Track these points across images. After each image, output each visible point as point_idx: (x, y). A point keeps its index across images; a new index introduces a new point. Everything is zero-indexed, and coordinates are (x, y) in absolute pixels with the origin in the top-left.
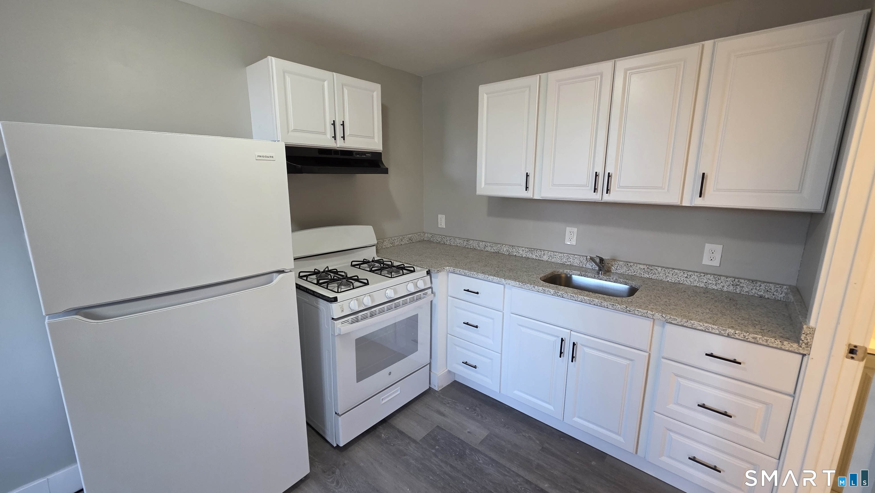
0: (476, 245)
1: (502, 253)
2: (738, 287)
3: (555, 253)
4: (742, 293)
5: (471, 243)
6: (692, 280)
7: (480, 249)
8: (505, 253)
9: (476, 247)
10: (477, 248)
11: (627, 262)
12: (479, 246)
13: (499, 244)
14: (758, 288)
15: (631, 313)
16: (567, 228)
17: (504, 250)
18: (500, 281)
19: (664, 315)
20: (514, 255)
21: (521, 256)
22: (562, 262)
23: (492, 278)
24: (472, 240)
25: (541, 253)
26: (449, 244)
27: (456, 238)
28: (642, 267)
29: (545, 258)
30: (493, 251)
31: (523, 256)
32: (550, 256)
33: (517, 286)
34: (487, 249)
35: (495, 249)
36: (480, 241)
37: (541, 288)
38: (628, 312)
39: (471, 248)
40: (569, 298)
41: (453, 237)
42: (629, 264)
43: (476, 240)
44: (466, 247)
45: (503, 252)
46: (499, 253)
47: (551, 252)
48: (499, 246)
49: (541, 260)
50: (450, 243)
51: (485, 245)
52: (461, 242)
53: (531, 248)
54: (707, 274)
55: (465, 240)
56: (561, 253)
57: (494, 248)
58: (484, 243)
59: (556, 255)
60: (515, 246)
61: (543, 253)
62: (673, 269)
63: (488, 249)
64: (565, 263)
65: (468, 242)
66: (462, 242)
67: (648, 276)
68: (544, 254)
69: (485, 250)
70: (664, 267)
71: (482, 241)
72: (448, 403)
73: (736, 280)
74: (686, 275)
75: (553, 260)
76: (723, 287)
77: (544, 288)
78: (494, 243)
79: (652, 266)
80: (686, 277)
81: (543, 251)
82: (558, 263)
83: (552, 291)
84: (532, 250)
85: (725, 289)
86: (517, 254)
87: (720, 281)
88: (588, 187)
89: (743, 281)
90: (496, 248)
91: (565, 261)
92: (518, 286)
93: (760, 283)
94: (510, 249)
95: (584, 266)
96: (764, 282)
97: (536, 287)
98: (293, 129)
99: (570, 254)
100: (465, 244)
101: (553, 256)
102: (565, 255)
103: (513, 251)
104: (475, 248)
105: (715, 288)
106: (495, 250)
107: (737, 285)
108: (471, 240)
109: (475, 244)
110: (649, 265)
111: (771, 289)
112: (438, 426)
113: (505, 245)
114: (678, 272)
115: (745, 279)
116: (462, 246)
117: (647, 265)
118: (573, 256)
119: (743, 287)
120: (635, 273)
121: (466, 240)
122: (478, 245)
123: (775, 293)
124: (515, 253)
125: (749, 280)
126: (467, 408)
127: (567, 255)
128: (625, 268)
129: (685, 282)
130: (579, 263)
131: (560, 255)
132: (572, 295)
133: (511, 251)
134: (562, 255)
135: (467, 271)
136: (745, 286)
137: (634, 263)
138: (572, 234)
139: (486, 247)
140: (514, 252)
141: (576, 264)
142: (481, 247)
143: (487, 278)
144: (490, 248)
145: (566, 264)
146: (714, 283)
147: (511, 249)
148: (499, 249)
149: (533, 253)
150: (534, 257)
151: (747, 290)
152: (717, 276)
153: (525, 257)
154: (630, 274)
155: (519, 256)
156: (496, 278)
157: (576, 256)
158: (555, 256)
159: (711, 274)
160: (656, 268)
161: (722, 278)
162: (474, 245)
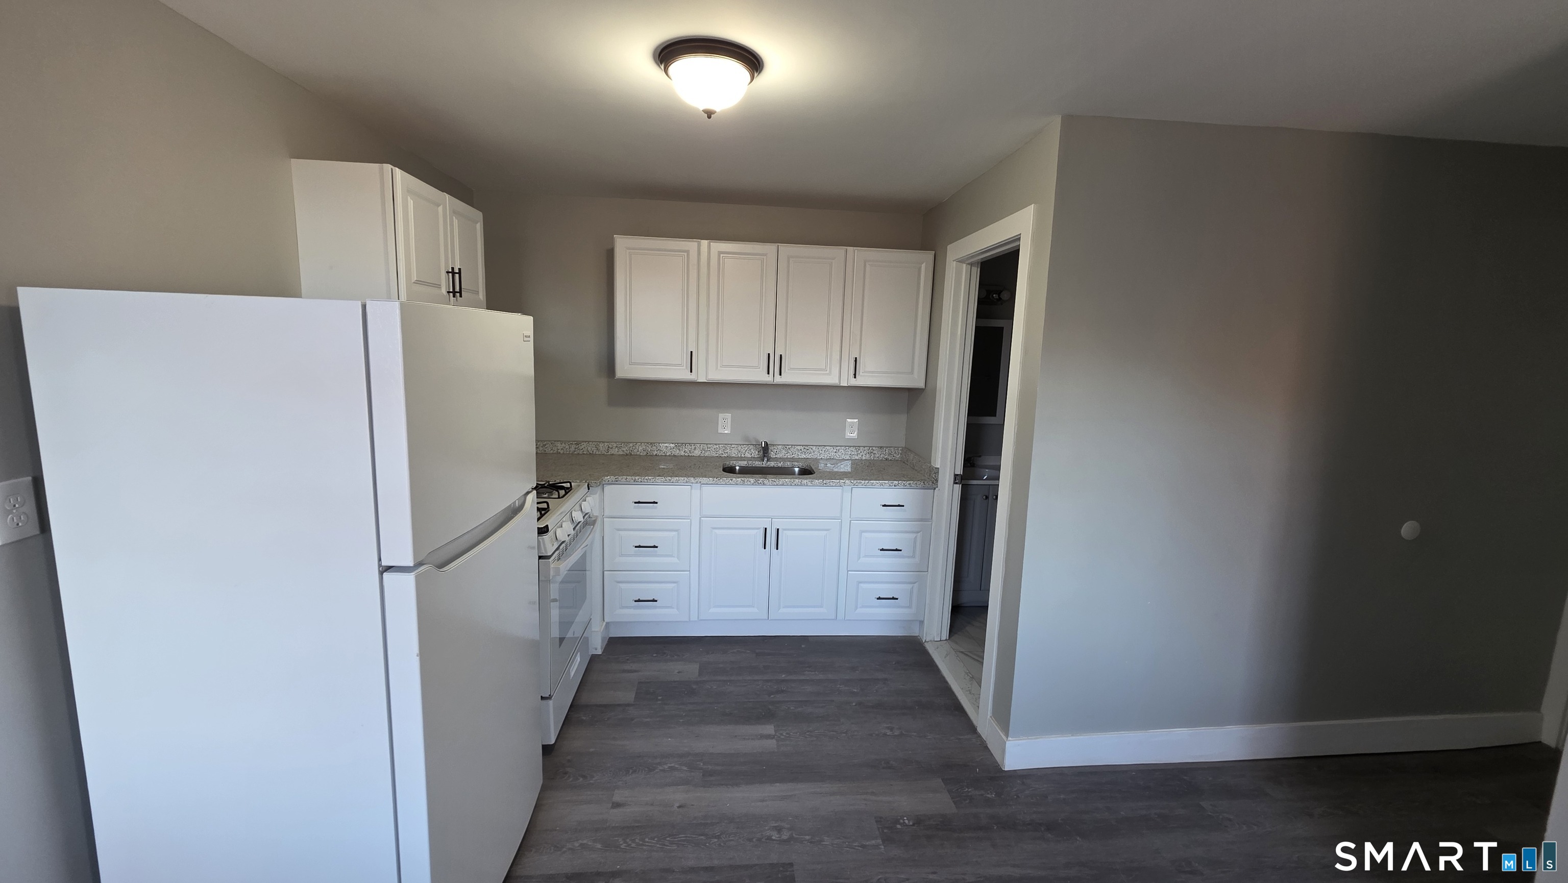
0: (593, 449)
1: (636, 455)
2: (872, 454)
3: (709, 445)
4: (875, 459)
5: (583, 446)
6: (840, 454)
7: (600, 453)
8: (641, 454)
9: (593, 452)
10: (595, 452)
11: (785, 445)
12: (597, 449)
13: (631, 443)
14: (884, 453)
15: (827, 485)
16: (720, 414)
17: (640, 449)
18: (688, 480)
19: (852, 481)
20: (655, 454)
21: (664, 454)
22: (717, 455)
23: (677, 479)
24: (585, 442)
25: (691, 447)
26: (543, 452)
27: (555, 441)
28: (799, 448)
29: (697, 453)
30: (621, 453)
31: (667, 454)
32: (703, 449)
33: (710, 482)
34: (611, 452)
35: (625, 450)
36: (600, 442)
37: (740, 479)
38: (825, 485)
39: (584, 454)
40: (771, 484)
41: (549, 441)
42: (788, 447)
43: (593, 442)
44: (575, 453)
45: (638, 453)
46: (631, 455)
47: (704, 445)
48: (631, 445)
49: (691, 456)
50: (545, 451)
51: (609, 447)
52: (566, 447)
53: (678, 443)
54: (851, 447)
55: (572, 444)
56: (716, 444)
57: (623, 449)
58: (606, 444)
59: (710, 448)
60: (655, 443)
61: (693, 447)
62: (825, 446)
63: (615, 451)
64: (721, 455)
65: (578, 446)
66: (568, 447)
67: (805, 456)
68: (695, 448)
69: (609, 453)
70: (817, 446)
71: (603, 442)
72: (628, 660)
73: (871, 448)
74: (835, 451)
75: (706, 454)
76: (862, 456)
77: (743, 479)
78: (623, 442)
79: (807, 446)
80: (836, 452)
81: (693, 445)
82: (713, 457)
83: (752, 480)
84: (678, 445)
85: (864, 458)
86: (658, 453)
87: (860, 451)
88: (759, 368)
89: (874, 448)
90: (626, 448)
91: (721, 452)
92: (713, 482)
93: (885, 448)
94: (647, 448)
95: (743, 456)
96: (887, 447)
97: (734, 479)
98: (415, 279)
99: (726, 444)
100: (573, 449)
101: (706, 449)
102: (720, 446)
103: (652, 449)
104: (591, 452)
105: (857, 458)
106: (625, 452)
107: (871, 453)
108: (583, 442)
109: (591, 448)
110: (805, 446)
111: (892, 452)
112: (639, 683)
113: (640, 444)
114: (830, 448)
115: (876, 447)
116: (568, 453)
117: (803, 446)
118: (730, 445)
119: (875, 453)
120: (793, 456)
121: (574, 443)
122: (596, 447)
123: (895, 455)
124: (656, 452)
125: (878, 447)
126: (654, 655)
127: (723, 445)
128: (784, 451)
129: (835, 457)
130: (737, 453)
131: (715, 447)
132: (773, 480)
133: (649, 450)
134: (717, 447)
135: (638, 477)
136: (876, 452)
137: (792, 445)
138: (726, 421)
139: (610, 449)
140: (654, 451)
141: (734, 455)
142: (601, 450)
143: (670, 480)
144: (617, 449)
145: (723, 456)
146: (856, 453)
147: (650, 447)
148: (631, 449)
149: (681, 449)
150: (683, 453)
151: (878, 455)
152: (857, 447)
153: (669, 456)
154: (789, 457)
155: (661, 455)
156: (682, 478)
157: (733, 446)
158: (708, 449)
159: (853, 446)
160: (812, 447)
161: (861, 448)
162: (589, 449)
